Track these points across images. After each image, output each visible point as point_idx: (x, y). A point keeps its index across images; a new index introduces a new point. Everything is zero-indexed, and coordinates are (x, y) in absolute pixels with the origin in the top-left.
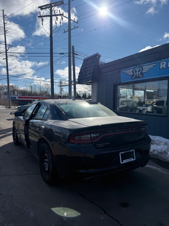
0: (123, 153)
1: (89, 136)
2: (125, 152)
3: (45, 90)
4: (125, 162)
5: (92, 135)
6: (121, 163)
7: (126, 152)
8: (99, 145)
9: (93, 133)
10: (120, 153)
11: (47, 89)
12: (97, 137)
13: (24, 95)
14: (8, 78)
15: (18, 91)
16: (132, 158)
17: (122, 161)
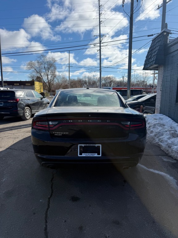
0: (83, 145)
1: (47, 124)
2: (85, 145)
3: (142, 80)
4: (84, 155)
5: (51, 123)
6: (79, 155)
7: (87, 145)
8: (56, 134)
9: (52, 121)
10: (79, 145)
11: (144, 78)
12: (55, 125)
13: (119, 86)
14: (100, 70)
15: (114, 82)
16: (97, 154)
17: (81, 154)
